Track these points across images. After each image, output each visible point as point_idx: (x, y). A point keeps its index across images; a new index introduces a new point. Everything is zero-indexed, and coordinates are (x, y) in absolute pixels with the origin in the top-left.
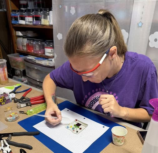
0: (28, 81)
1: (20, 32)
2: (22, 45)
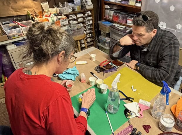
0: (110, 40)
1: (108, 6)
2: (109, 15)
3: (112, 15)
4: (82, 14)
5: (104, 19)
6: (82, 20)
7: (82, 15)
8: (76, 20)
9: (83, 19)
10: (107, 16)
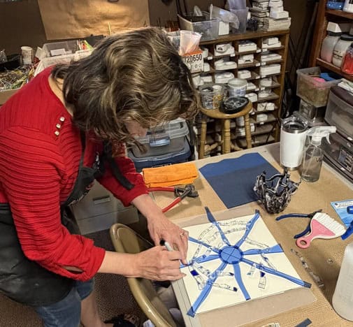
2: (334, 54)
3: (343, 53)
4: (253, 44)
5: (317, 65)
6: (252, 61)
7: (252, 47)
8: (234, 59)
9: (254, 59)
10: (329, 56)
